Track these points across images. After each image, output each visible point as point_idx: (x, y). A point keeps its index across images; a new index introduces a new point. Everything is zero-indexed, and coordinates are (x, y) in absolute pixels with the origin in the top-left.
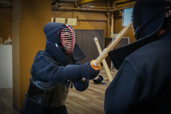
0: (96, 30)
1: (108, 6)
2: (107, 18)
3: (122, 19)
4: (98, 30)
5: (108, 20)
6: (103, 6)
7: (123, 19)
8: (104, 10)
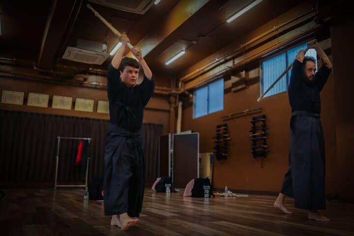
0: (150, 124)
1: (172, 87)
2: (171, 107)
3: (193, 107)
4: (154, 125)
5: (172, 110)
6: (163, 86)
7: (195, 107)
8: (164, 93)
